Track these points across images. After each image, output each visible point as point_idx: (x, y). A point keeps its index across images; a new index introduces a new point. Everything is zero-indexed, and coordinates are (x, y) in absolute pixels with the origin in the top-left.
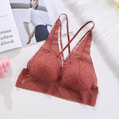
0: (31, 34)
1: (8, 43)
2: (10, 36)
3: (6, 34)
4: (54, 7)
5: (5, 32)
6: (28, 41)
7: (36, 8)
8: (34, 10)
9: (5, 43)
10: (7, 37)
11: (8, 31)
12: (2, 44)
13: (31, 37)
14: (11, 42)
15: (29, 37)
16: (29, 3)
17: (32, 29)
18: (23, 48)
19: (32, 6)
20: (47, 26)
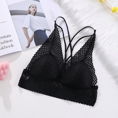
0: (30, 39)
1: (8, 47)
2: (10, 41)
3: (6, 39)
4: (52, 13)
5: (5, 37)
6: (27, 45)
7: (35, 14)
8: (33, 16)
9: (6, 47)
10: (7, 42)
11: (8, 36)
12: (2, 48)
13: (30, 42)
14: (11, 46)
15: (28, 42)
16: (28, 10)
17: (31, 34)
18: (23, 52)
19: (31, 13)
20: (45, 30)
